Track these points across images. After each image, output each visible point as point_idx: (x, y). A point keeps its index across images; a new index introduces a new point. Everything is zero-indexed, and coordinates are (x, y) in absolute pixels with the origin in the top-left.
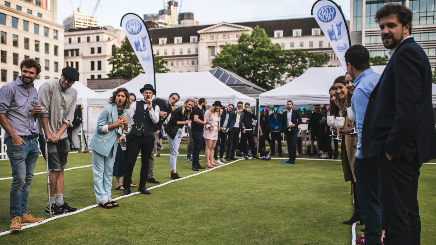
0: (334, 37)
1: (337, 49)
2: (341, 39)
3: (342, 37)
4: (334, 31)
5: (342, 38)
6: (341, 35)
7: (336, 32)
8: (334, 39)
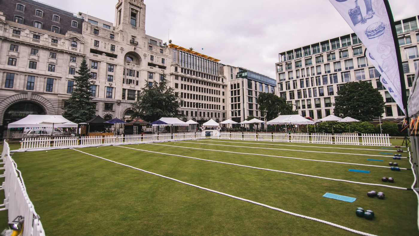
0: (359, 17)
1: (366, 36)
2: (372, 17)
3: (374, 13)
4: (359, 9)
5: (374, 16)
6: (372, 11)
7: (363, 10)
8: (359, 22)
